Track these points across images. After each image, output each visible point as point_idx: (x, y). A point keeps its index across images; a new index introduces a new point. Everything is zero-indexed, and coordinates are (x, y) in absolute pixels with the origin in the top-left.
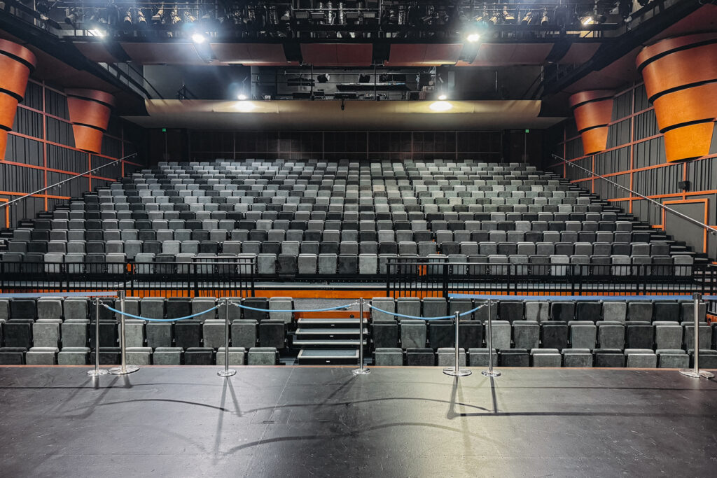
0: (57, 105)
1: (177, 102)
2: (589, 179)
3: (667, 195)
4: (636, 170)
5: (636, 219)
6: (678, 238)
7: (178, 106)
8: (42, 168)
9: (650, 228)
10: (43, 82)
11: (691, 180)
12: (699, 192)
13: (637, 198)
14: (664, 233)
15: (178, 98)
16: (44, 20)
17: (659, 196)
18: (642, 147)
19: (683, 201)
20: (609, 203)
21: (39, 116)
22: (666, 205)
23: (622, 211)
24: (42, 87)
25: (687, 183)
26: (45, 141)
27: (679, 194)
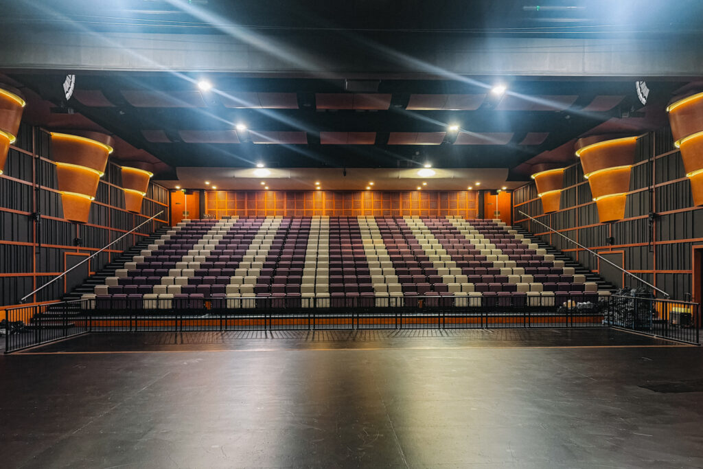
2: (548, 233)
3: (600, 247)
4: (580, 227)
5: (581, 265)
6: (608, 280)
9: (590, 272)
11: (615, 237)
12: (619, 246)
13: (582, 249)
14: (598, 276)
17: (595, 248)
18: (583, 209)
19: (610, 252)
20: (562, 253)
22: (600, 255)
23: (571, 259)
25: (612, 238)
27: (607, 247)
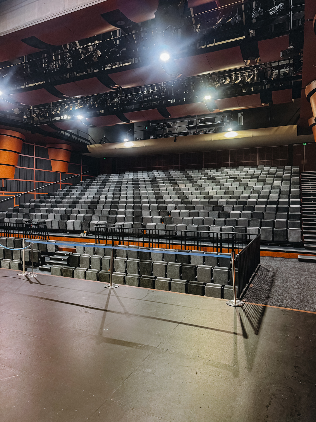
0: (42, 152)
1: (100, 145)
7: (100, 147)
8: (33, 181)
10: (34, 143)
15: (100, 143)
16: (25, 118)
21: (32, 159)
24: (34, 146)
26: (35, 169)
